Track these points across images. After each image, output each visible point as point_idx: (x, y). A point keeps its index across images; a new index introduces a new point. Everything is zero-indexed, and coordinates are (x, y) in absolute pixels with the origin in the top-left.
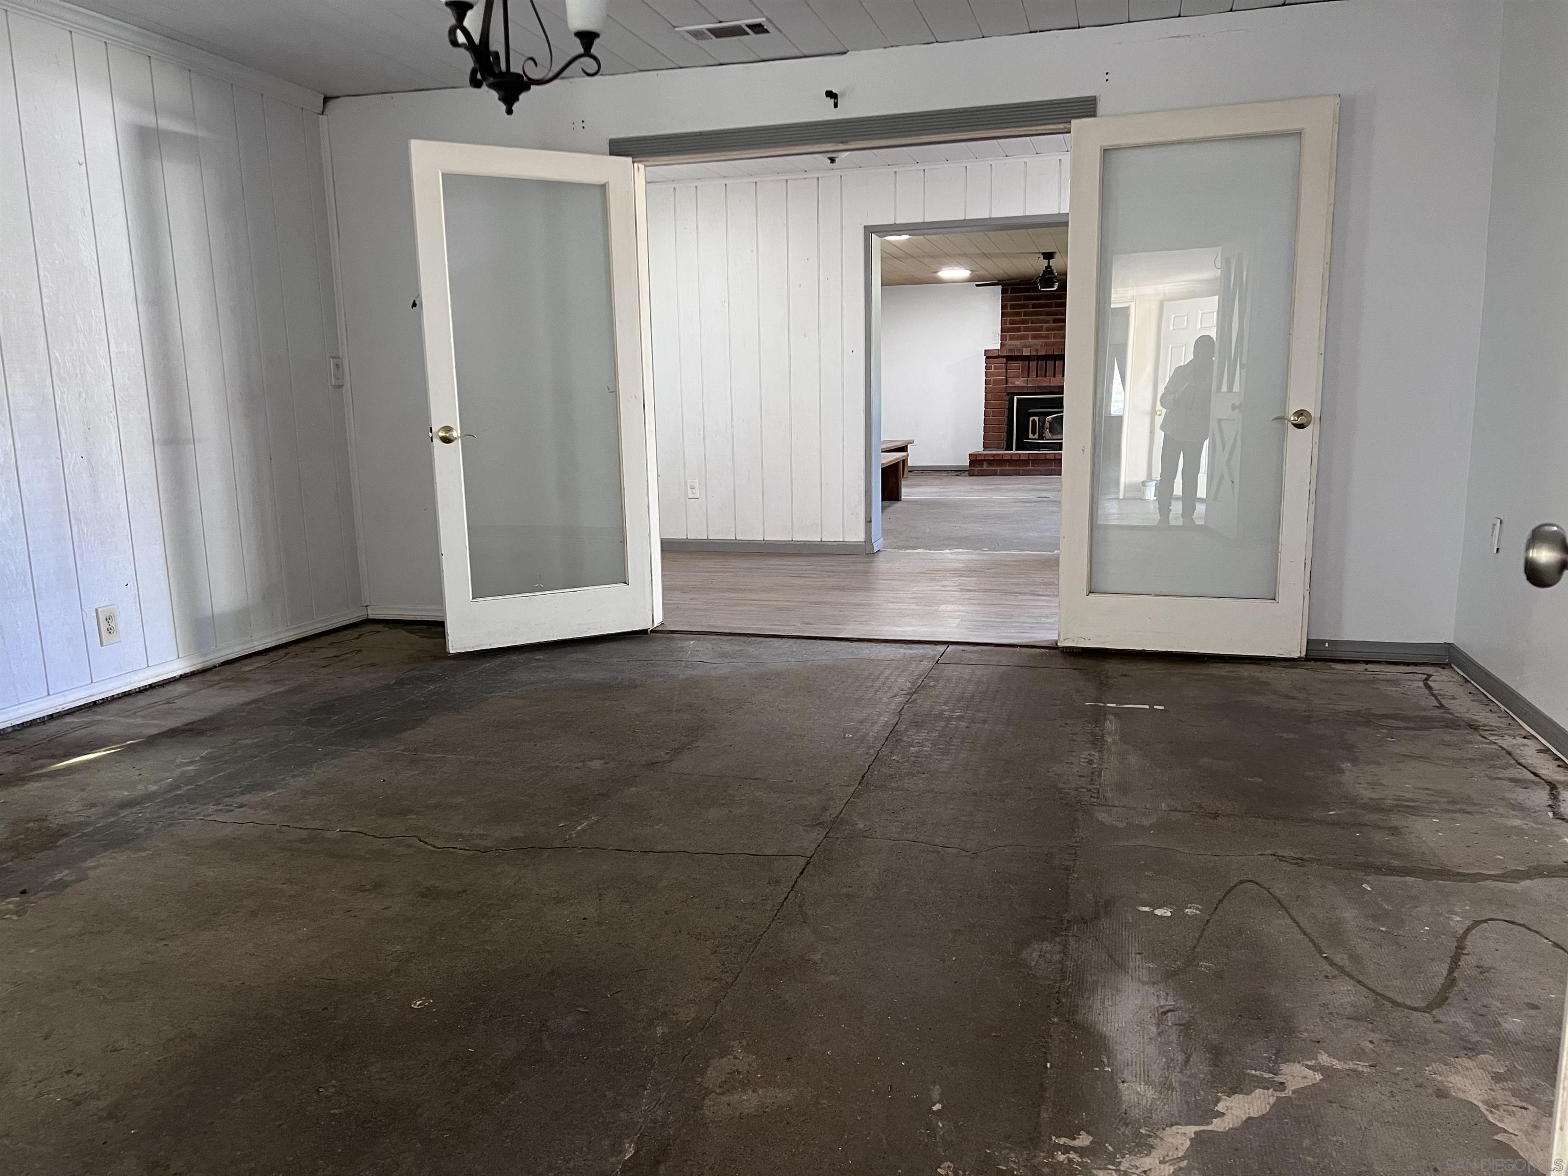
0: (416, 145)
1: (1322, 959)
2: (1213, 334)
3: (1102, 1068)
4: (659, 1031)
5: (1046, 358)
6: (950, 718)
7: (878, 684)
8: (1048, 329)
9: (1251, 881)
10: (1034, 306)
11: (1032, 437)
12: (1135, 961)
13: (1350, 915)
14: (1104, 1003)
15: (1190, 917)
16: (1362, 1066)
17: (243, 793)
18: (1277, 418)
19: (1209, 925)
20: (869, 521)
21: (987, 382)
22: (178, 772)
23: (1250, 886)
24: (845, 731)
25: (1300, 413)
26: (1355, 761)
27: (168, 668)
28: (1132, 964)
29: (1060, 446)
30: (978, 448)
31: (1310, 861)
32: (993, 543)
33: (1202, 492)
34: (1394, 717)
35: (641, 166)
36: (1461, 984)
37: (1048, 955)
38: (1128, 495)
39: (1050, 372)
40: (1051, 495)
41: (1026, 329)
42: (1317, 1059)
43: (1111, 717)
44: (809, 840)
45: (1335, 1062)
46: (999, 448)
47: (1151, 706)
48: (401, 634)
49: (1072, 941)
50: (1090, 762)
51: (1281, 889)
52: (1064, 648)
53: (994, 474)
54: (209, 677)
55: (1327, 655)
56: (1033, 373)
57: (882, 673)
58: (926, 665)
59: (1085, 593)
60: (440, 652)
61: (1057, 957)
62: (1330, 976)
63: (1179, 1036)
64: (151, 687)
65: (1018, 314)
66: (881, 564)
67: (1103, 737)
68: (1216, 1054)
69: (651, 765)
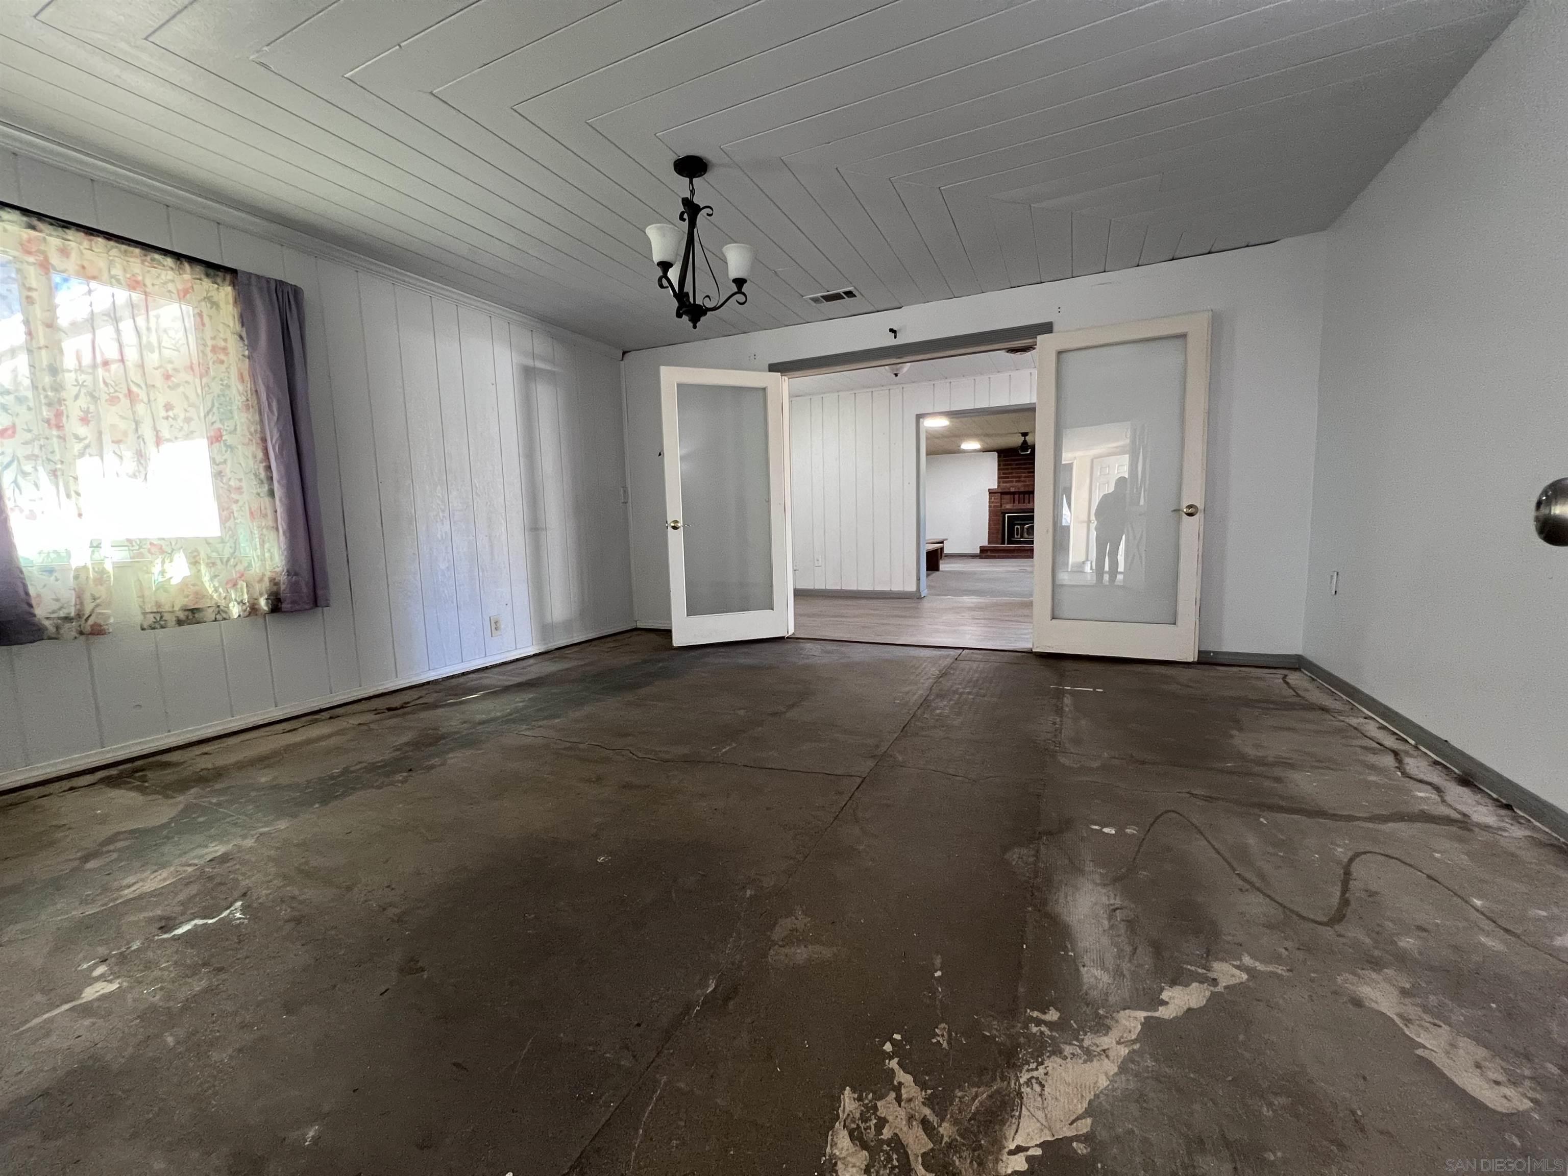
0: (663, 369)
1: (1234, 876)
2: (1127, 476)
3: (1066, 952)
4: (749, 893)
5: (1024, 493)
6: (961, 694)
7: (919, 671)
8: (1025, 477)
9: (1173, 811)
10: (1017, 464)
11: (1017, 537)
12: (1089, 867)
13: (1252, 840)
14: (1066, 898)
15: (1130, 835)
16: (1280, 970)
17: (543, 720)
18: (1174, 511)
19: (1145, 842)
20: (918, 579)
21: (990, 507)
22: (513, 706)
23: (1174, 815)
24: (895, 699)
25: (1190, 507)
26: (1241, 729)
27: (527, 650)
28: (1087, 869)
29: (1032, 542)
30: (985, 543)
31: (1217, 799)
32: (992, 593)
33: (1121, 568)
34: (1267, 701)
35: (786, 378)
36: (1354, 905)
37: (1024, 857)
38: (1075, 569)
39: (1027, 501)
40: (1029, 569)
41: (1012, 477)
42: (1241, 960)
43: (1068, 695)
44: (865, 766)
45: (1257, 964)
46: (998, 543)
47: (1094, 690)
48: (652, 636)
49: (1042, 848)
50: (1054, 723)
51: (1196, 819)
52: (1036, 652)
53: (994, 557)
54: (547, 656)
55: (1214, 661)
56: (1017, 502)
57: (921, 665)
58: (949, 661)
59: (1050, 618)
60: (669, 646)
61: (1031, 859)
62: (1244, 889)
63: (1127, 931)
64: (517, 660)
65: (1007, 469)
66: (926, 604)
67: (1062, 708)
68: (1157, 948)
69: (774, 714)
